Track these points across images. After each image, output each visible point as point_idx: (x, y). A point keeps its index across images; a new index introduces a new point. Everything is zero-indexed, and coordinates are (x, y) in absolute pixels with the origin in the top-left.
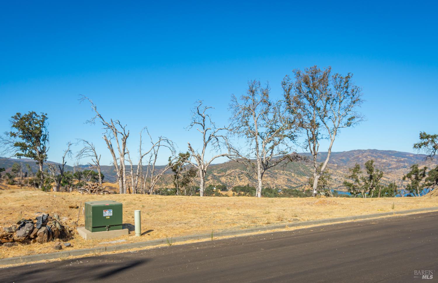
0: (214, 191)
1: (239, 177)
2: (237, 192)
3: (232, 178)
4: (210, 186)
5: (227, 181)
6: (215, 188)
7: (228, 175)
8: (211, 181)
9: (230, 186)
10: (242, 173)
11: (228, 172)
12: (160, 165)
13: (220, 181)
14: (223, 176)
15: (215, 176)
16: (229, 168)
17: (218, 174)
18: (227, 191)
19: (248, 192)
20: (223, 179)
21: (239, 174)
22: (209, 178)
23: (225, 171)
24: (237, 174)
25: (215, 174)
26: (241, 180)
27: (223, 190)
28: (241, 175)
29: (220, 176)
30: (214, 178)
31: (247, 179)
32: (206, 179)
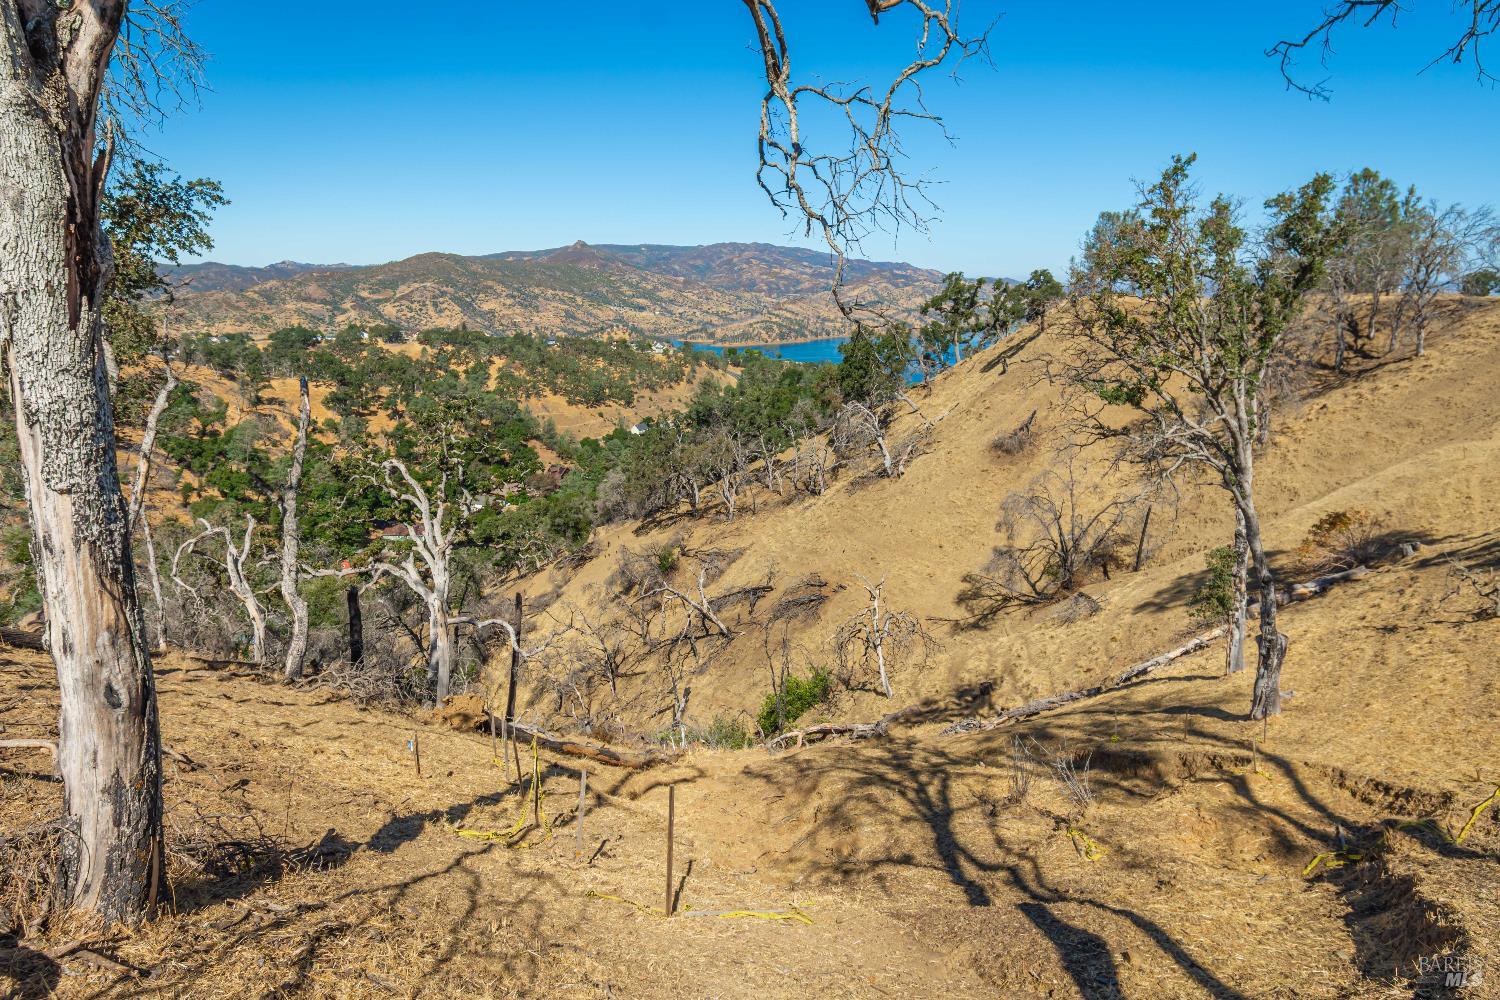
0: (362, 344)
1: (435, 305)
2: (433, 347)
3: (413, 306)
4: (352, 327)
5: (399, 314)
6: (366, 335)
7: (402, 298)
8: (353, 314)
9: (414, 331)
10: (443, 294)
11: (403, 290)
13: (381, 315)
14: (387, 300)
15: (363, 299)
16: (403, 279)
17: (374, 293)
18: (404, 342)
19: (465, 344)
20: (389, 310)
21: (434, 297)
22: (347, 305)
23: (393, 285)
24: (429, 295)
25: (364, 294)
26: (441, 311)
27: (390, 340)
28: (441, 300)
29: (379, 302)
30: (361, 304)
31: (458, 309)
32: (336, 308)
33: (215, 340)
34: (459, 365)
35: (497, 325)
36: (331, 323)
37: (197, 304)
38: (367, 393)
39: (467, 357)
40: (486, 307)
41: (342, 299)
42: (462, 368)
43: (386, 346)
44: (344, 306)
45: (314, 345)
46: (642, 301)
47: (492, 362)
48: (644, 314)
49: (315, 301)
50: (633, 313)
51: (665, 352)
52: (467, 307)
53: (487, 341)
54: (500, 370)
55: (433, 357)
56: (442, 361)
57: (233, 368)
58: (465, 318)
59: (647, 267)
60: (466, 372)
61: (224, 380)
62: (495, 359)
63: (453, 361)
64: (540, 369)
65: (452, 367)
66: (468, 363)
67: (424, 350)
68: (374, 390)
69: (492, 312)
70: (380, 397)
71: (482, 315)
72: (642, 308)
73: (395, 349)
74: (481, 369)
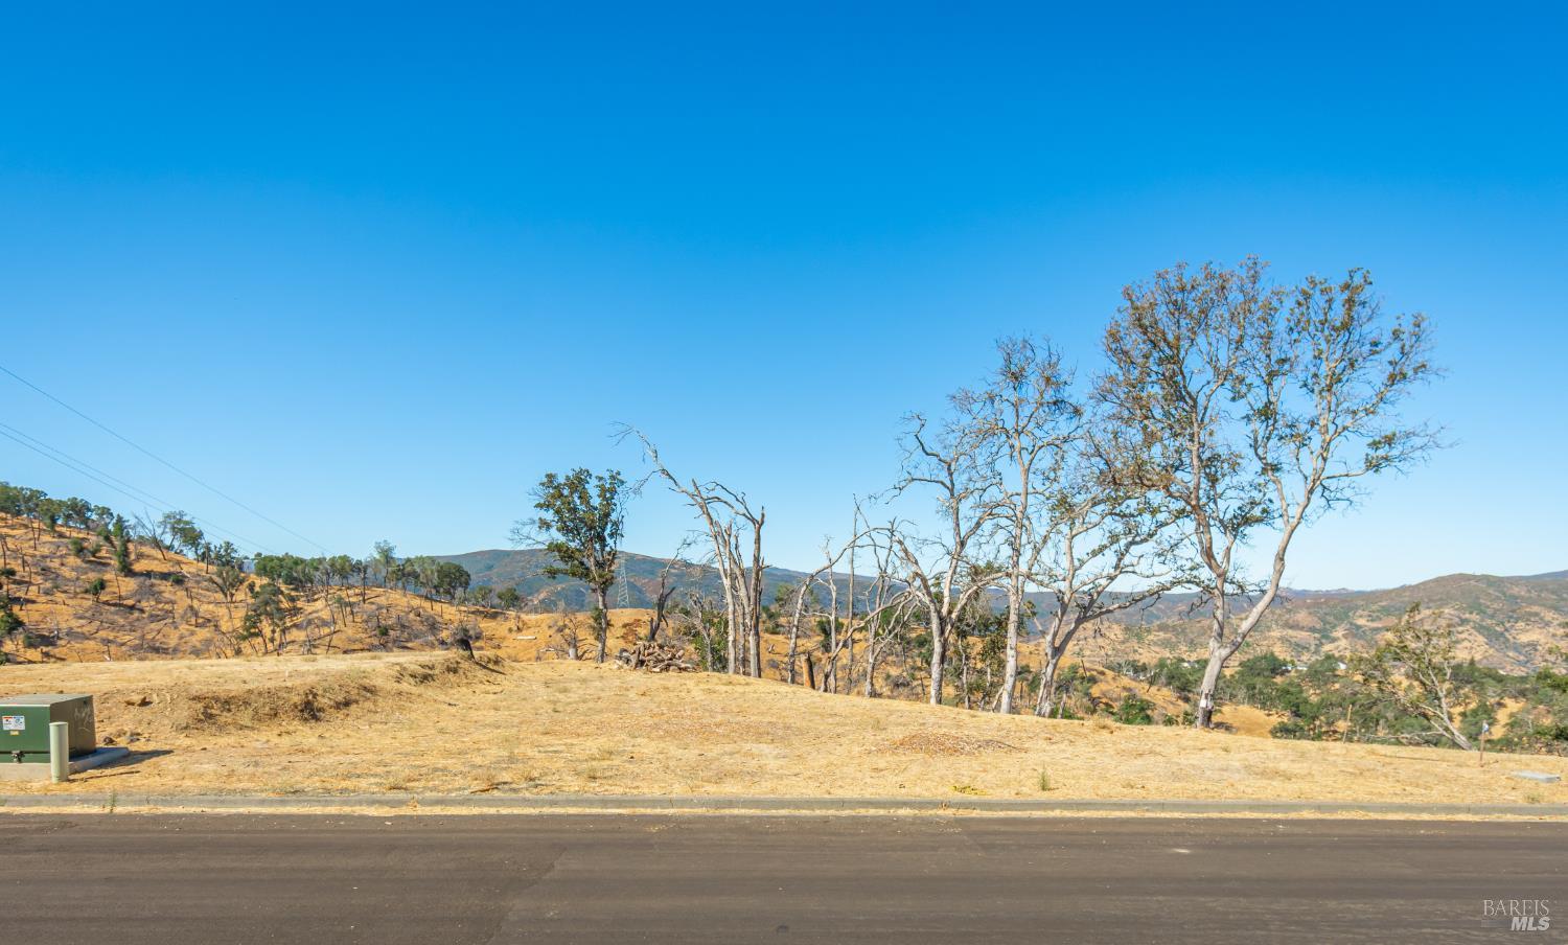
0: (1335, 675)
4: (1331, 657)
6: (1342, 667)
8: (1343, 643)
10: (1463, 622)
19: (1469, 681)
22: (1339, 633)
25: (1361, 622)
28: (1460, 629)
29: (1377, 630)
31: (1481, 639)
32: (1326, 636)
33: (1186, 665)
36: (1316, 652)
37: (1183, 631)
38: (1321, 726)
39: (1467, 697)
40: (1524, 638)
41: (1334, 627)
42: (1460, 709)
44: (1334, 634)
45: (1282, 674)
47: (1501, 705)
49: (1302, 629)
52: (1493, 637)
53: (1500, 680)
54: (1512, 715)
57: (1189, 691)
58: (1491, 651)
60: (1464, 715)
61: (1180, 702)
62: (1507, 701)
68: (1330, 724)
69: (1533, 645)
70: (1335, 732)
71: (1517, 648)
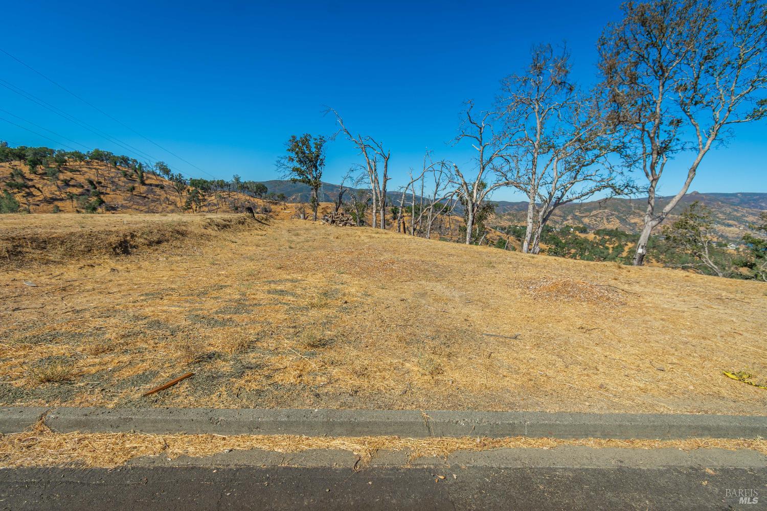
0: (570, 233)
1: (607, 219)
2: (599, 236)
3: (597, 219)
4: (567, 226)
5: (590, 222)
6: (572, 230)
7: (593, 216)
8: (571, 221)
9: (593, 229)
10: (612, 215)
11: (594, 212)
12: (514, 202)
13: (582, 223)
14: (586, 217)
15: (576, 216)
16: (595, 209)
17: (581, 213)
18: (588, 233)
19: (615, 236)
20: (586, 220)
21: (608, 216)
22: (569, 218)
23: (590, 210)
24: (605, 215)
25: (577, 214)
26: (610, 222)
27: (582, 232)
28: (611, 217)
29: (583, 217)
30: (575, 218)
31: (618, 221)
32: (565, 219)
33: (518, 228)
34: (610, 244)
35: (637, 229)
36: (561, 224)
37: (516, 215)
38: (565, 251)
39: (615, 242)
40: (633, 221)
41: (568, 215)
42: (612, 246)
43: (579, 235)
44: (568, 218)
45: (551, 232)
46: (731, 222)
47: (626, 245)
48: (731, 229)
49: (557, 216)
50: (723, 228)
51: (737, 249)
52: (623, 221)
53: (626, 236)
54: (630, 248)
55: (599, 240)
56: (603, 242)
57: (521, 237)
58: (621, 225)
59: (739, 204)
60: (613, 248)
61: (517, 241)
62: (629, 243)
63: (608, 243)
64: (651, 250)
65: (607, 245)
66: (614, 244)
67: (595, 237)
68: (569, 250)
69: (635, 224)
70: (570, 253)
71: (630, 224)
72: (730, 226)
73: (583, 236)
74: (621, 247)
